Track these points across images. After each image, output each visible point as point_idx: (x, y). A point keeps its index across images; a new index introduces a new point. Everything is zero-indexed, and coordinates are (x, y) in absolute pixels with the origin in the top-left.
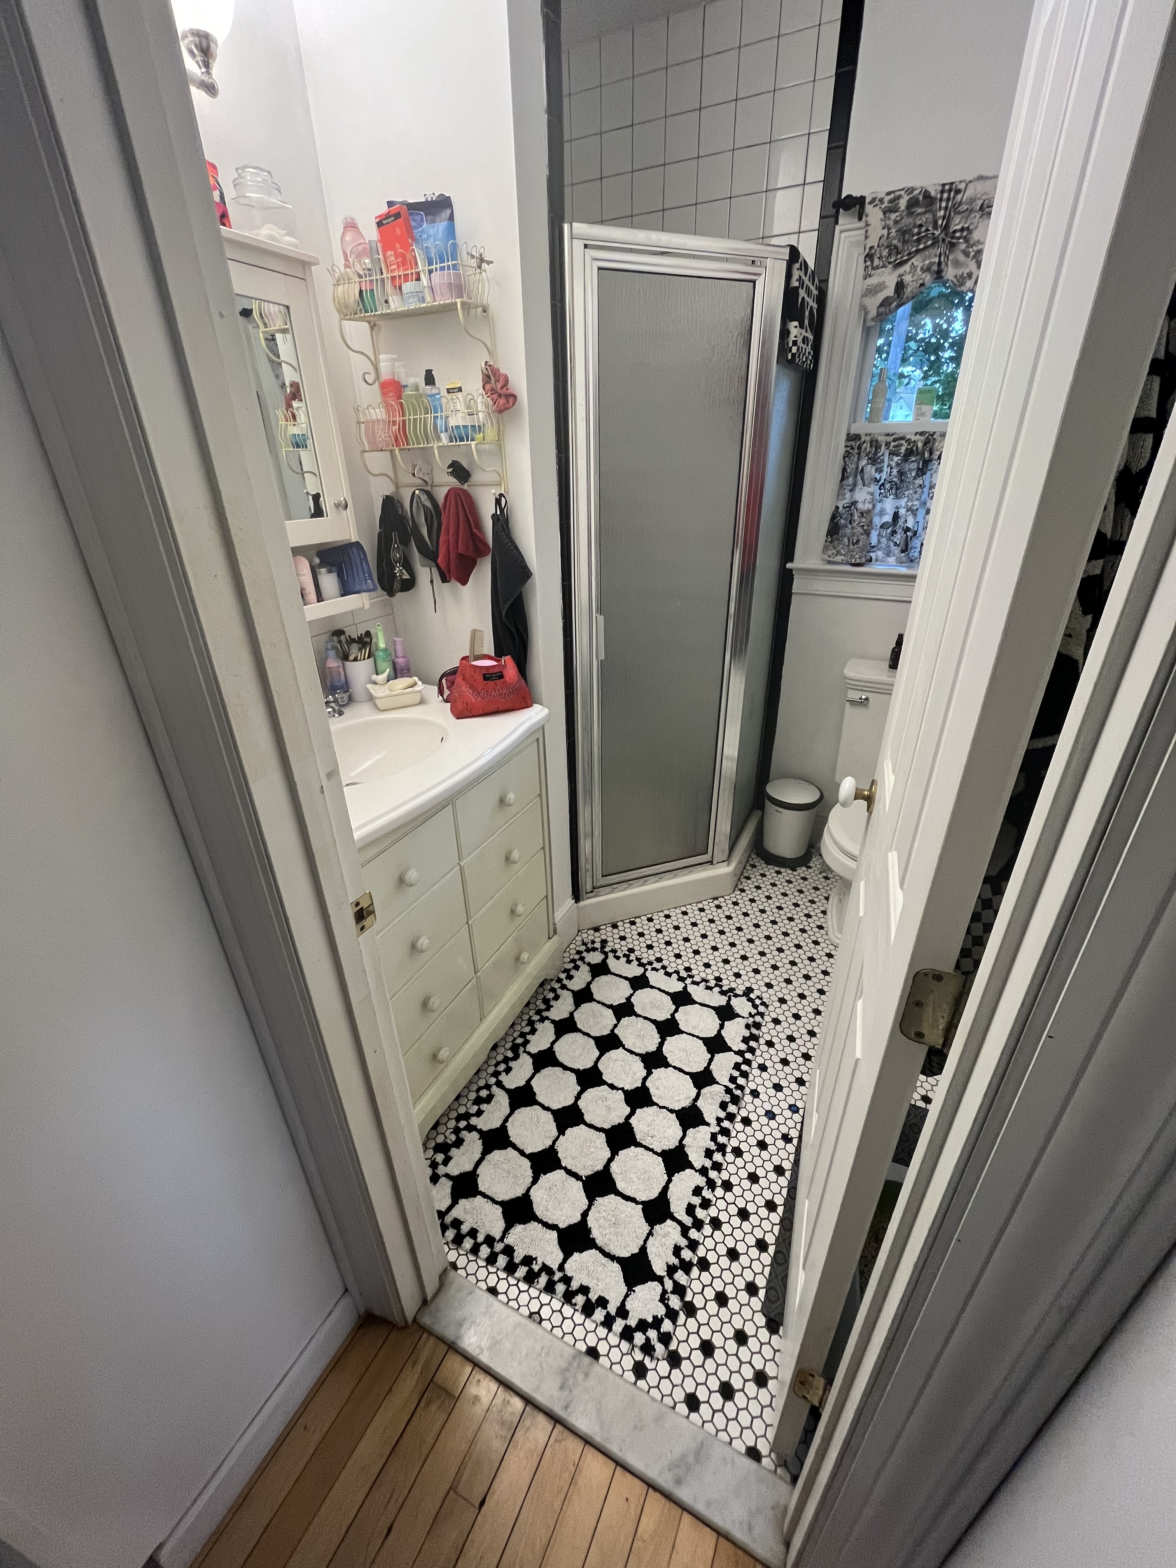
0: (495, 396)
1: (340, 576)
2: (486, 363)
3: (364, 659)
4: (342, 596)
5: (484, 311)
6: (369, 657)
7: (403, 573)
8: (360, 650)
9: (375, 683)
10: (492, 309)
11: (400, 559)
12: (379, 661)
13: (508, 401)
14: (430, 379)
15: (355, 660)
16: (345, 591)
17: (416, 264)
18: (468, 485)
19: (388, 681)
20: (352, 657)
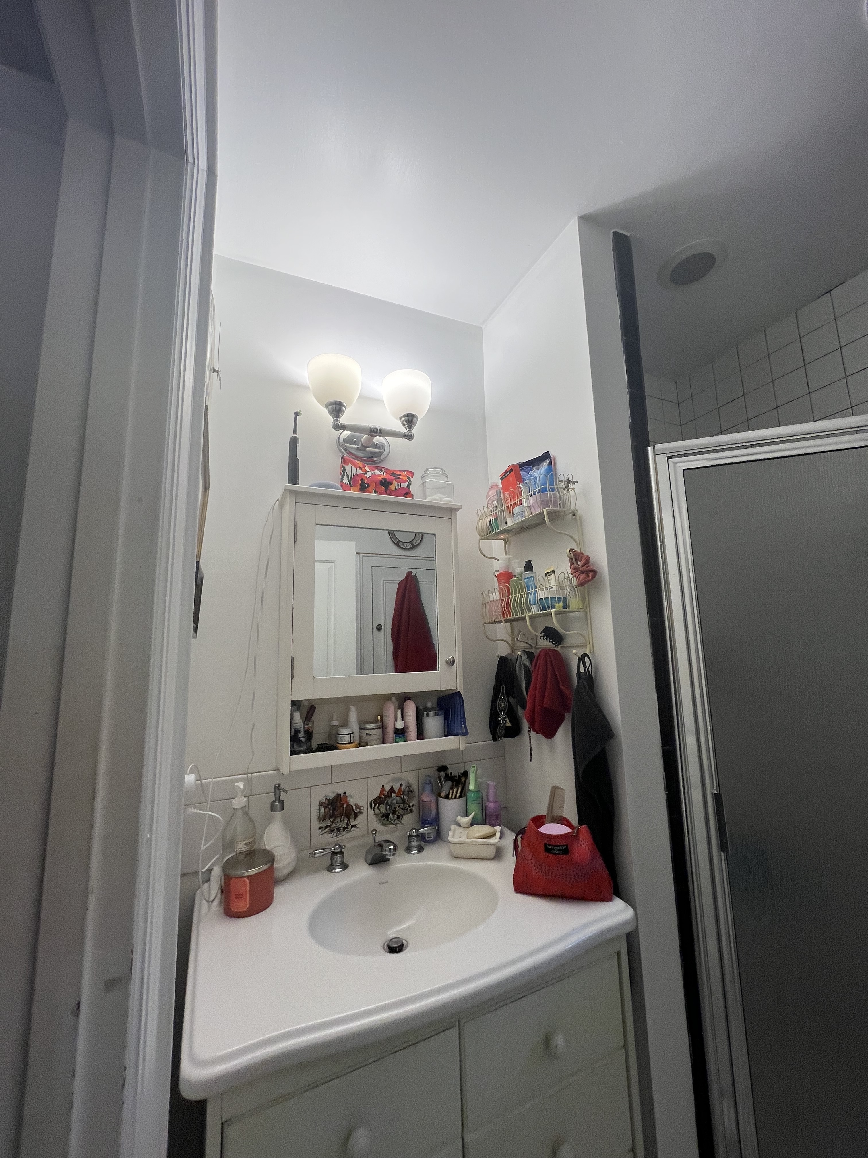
0: (577, 573)
1: (446, 718)
2: (571, 550)
3: (455, 798)
4: (446, 736)
5: (574, 515)
6: (460, 797)
7: (506, 721)
8: (452, 788)
9: (459, 825)
10: (579, 513)
11: (505, 709)
12: (469, 803)
13: (588, 576)
14: (529, 567)
15: (447, 797)
16: (448, 732)
17: (522, 495)
18: (561, 647)
19: (472, 824)
20: (443, 795)
